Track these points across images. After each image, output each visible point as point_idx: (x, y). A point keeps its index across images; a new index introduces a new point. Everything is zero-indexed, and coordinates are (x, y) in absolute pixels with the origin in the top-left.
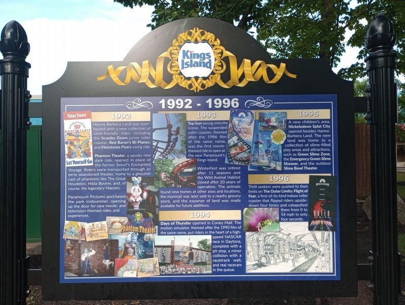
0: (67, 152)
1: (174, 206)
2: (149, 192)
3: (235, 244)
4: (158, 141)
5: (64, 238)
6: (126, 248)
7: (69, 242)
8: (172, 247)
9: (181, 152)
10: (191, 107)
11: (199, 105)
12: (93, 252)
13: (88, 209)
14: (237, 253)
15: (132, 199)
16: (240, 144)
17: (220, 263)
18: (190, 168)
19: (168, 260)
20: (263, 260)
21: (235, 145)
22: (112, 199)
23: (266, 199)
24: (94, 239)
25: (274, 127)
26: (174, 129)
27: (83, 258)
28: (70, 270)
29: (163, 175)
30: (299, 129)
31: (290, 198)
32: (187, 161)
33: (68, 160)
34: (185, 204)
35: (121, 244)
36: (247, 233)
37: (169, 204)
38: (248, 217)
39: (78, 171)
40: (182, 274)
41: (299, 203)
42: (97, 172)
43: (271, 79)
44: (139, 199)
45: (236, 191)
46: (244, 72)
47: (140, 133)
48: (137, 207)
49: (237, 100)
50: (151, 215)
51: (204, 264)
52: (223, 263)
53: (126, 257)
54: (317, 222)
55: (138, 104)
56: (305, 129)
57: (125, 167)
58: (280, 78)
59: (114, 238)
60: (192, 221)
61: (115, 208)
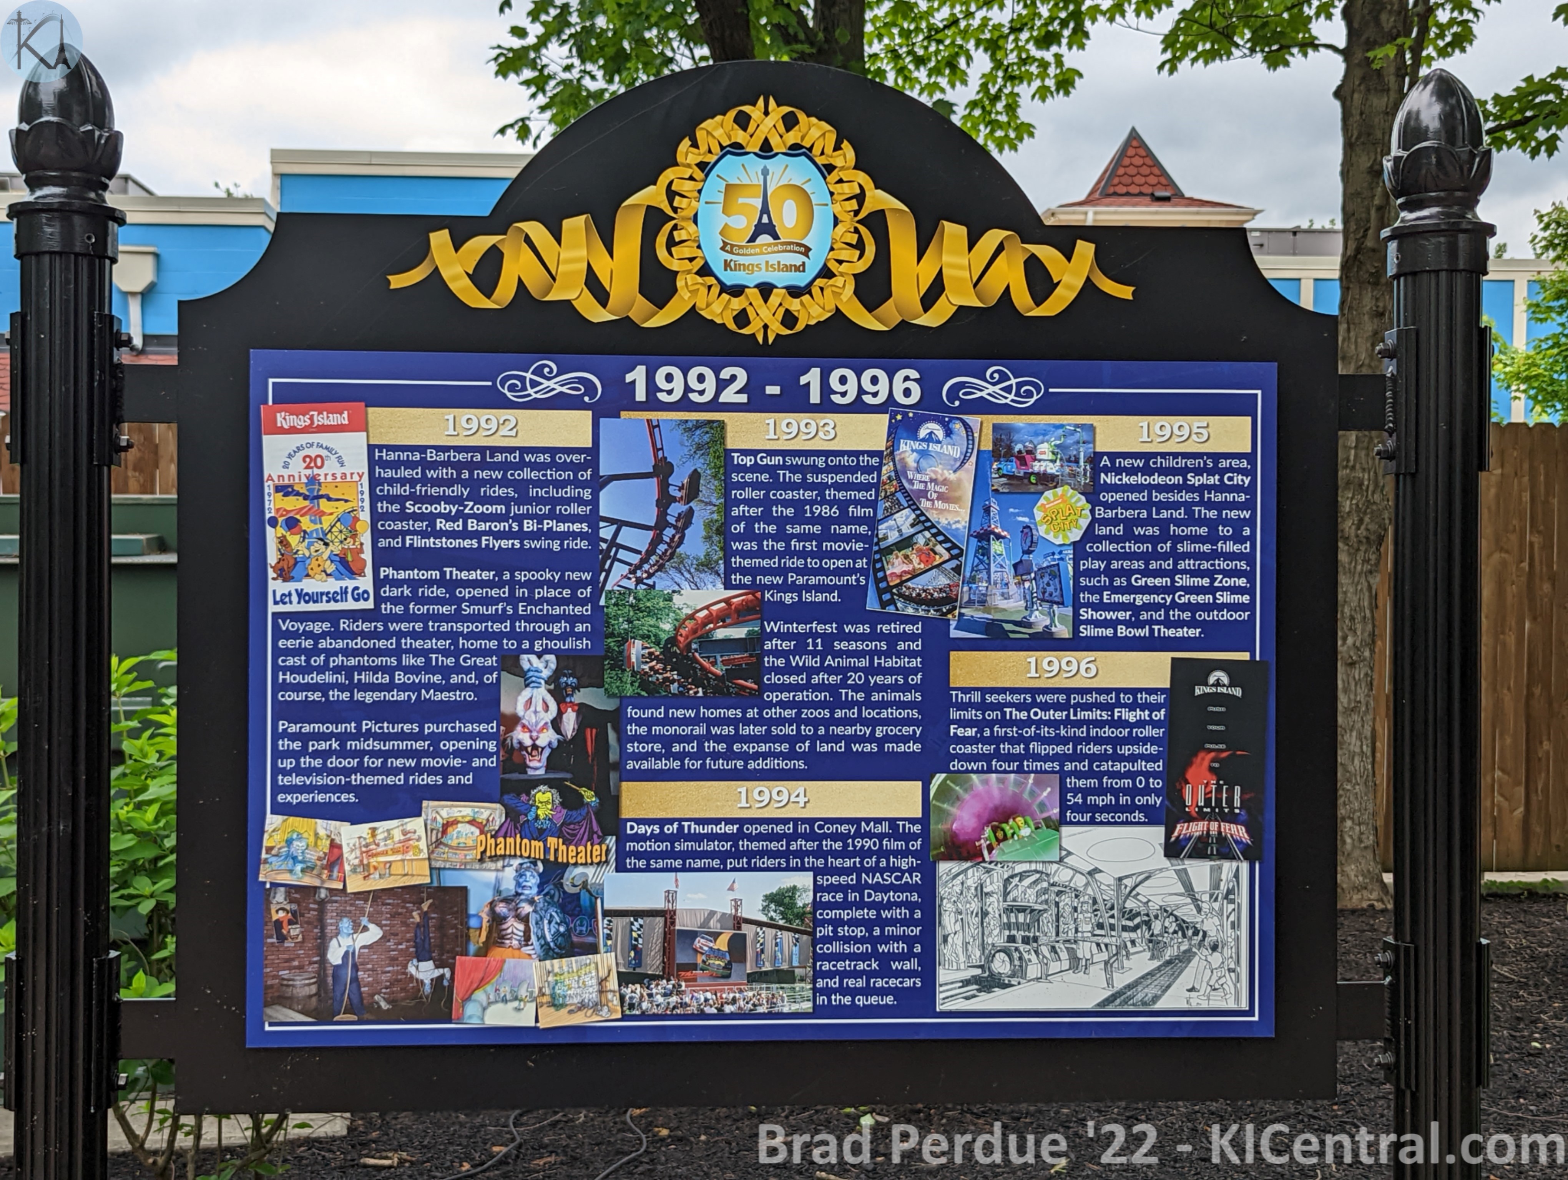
0: (272, 558)
1: (676, 765)
2: (583, 710)
3: (899, 905)
4: (620, 524)
5: (261, 879)
6: (497, 920)
7: (280, 896)
8: (668, 916)
9: (706, 565)
10: (743, 398)
11: (773, 390)
12: (374, 933)
13: (354, 771)
14: (904, 938)
15: (520, 736)
16: (920, 540)
17: (844, 974)
18: (736, 624)
19: (653, 963)
20: (1001, 965)
21: (906, 543)
22: (448, 736)
23: (1013, 741)
24: (376, 884)
25: (1048, 481)
26: (679, 478)
27: (335, 956)
28: (284, 1000)
29: (636, 650)
30: (1139, 488)
31: (1098, 741)
32: (727, 601)
33: (276, 586)
34: (715, 756)
35: (477, 905)
36: (943, 867)
37: (658, 757)
38: (945, 806)
39: (317, 628)
40: (702, 1015)
41: (1133, 758)
42: (387, 635)
43: (1039, 300)
44: (548, 737)
45: (904, 714)
46: (941, 271)
47: (552, 492)
48: (537, 766)
49: (914, 374)
50: (589, 796)
51: (784, 977)
52: (855, 974)
53: (496, 953)
54: (1196, 829)
55: (546, 383)
56: (1160, 488)
57: (495, 618)
58: (1072, 296)
59: (451, 880)
60: (741, 822)
61: (454, 771)
